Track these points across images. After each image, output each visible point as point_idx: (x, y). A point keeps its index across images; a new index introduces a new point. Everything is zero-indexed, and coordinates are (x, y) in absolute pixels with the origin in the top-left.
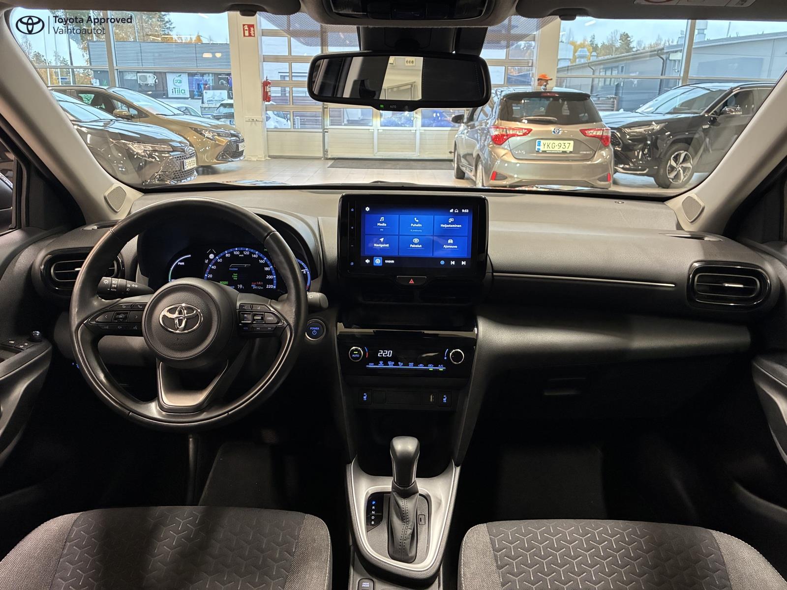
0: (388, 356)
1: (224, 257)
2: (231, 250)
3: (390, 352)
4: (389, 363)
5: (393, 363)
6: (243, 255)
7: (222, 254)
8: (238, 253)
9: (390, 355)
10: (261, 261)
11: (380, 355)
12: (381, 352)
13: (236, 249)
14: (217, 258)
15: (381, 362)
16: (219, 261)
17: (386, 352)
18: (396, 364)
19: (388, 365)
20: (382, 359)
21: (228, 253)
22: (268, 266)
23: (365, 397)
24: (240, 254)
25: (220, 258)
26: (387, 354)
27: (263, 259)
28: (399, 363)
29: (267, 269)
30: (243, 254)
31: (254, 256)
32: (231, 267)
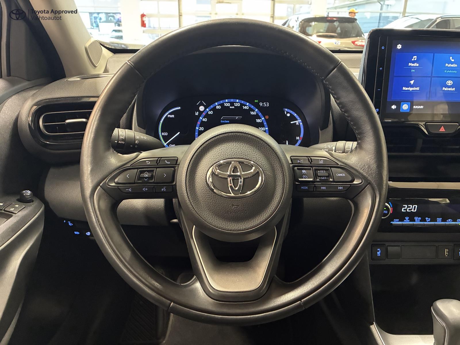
0: (413, 211)
1: (214, 109)
2: (221, 102)
3: (415, 207)
4: (416, 218)
5: (420, 218)
6: (233, 107)
7: (212, 106)
8: (228, 105)
9: (414, 210)
10: (252, 113)
11: (404, 210)
12: (405, 207)
13: (227, 101)
14: (208, 110)
15: (407, 218)
16: (210, 113)
17: (410, 207)
18: (423, 220)
19: (414, 221)
20: (407, 214)
21: (218, 105)
22: (260, 118)
23: (378, 253)
24: (231, 106)
25: (210, 110)
26: (412, 209)
27: (254, 111)
28: (427, 218)
29: (258, 121)
30: (233, 105)
31: (245, 108)
32: (222, 120)
